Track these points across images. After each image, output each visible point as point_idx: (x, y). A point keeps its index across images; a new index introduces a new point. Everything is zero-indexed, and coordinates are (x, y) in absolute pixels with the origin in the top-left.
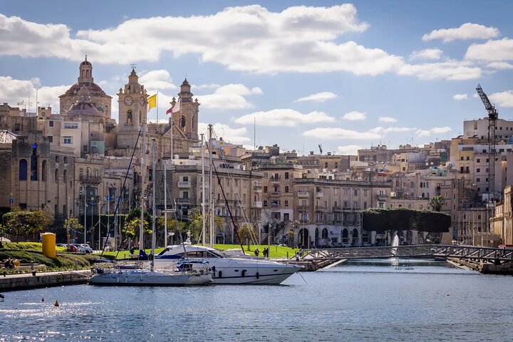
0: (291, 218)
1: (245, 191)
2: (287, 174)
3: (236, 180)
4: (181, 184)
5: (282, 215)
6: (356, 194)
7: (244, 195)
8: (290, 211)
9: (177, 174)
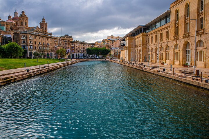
0: (70, 51)
1: (51, 42)
2: (68, 40)
3: (47, 39)
4: (22, 38)
5: (67, 51)
6: (84, 46)
7: (51, 44)
8: (69, 50)
9: (21, 34)
